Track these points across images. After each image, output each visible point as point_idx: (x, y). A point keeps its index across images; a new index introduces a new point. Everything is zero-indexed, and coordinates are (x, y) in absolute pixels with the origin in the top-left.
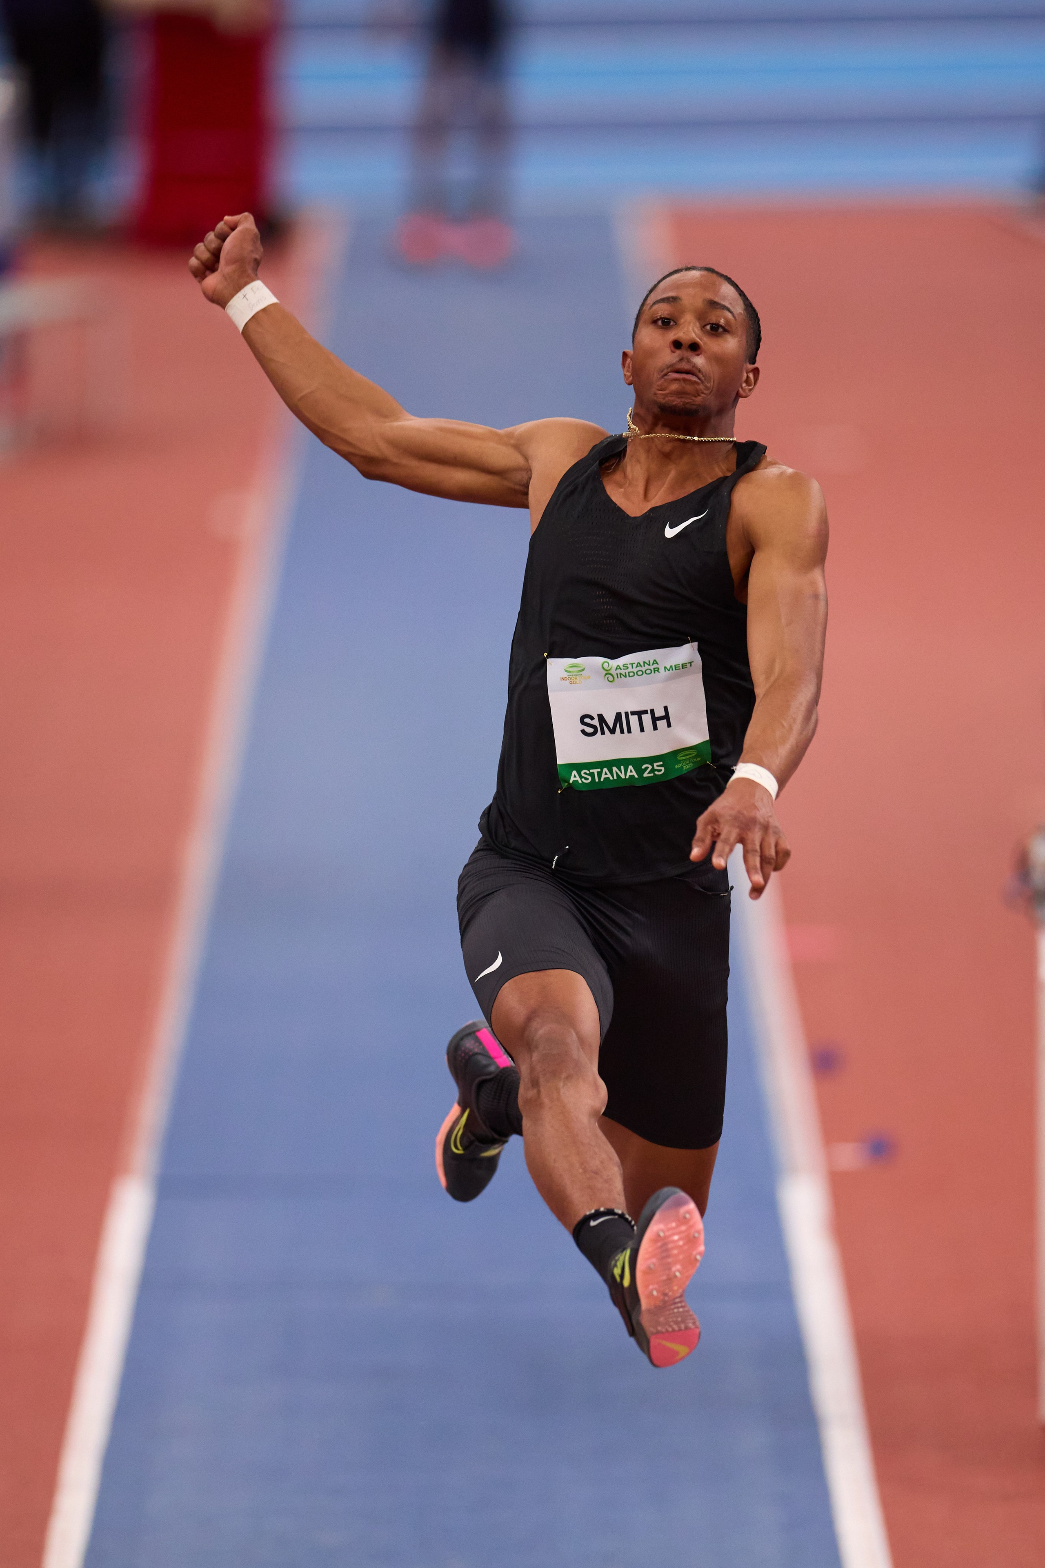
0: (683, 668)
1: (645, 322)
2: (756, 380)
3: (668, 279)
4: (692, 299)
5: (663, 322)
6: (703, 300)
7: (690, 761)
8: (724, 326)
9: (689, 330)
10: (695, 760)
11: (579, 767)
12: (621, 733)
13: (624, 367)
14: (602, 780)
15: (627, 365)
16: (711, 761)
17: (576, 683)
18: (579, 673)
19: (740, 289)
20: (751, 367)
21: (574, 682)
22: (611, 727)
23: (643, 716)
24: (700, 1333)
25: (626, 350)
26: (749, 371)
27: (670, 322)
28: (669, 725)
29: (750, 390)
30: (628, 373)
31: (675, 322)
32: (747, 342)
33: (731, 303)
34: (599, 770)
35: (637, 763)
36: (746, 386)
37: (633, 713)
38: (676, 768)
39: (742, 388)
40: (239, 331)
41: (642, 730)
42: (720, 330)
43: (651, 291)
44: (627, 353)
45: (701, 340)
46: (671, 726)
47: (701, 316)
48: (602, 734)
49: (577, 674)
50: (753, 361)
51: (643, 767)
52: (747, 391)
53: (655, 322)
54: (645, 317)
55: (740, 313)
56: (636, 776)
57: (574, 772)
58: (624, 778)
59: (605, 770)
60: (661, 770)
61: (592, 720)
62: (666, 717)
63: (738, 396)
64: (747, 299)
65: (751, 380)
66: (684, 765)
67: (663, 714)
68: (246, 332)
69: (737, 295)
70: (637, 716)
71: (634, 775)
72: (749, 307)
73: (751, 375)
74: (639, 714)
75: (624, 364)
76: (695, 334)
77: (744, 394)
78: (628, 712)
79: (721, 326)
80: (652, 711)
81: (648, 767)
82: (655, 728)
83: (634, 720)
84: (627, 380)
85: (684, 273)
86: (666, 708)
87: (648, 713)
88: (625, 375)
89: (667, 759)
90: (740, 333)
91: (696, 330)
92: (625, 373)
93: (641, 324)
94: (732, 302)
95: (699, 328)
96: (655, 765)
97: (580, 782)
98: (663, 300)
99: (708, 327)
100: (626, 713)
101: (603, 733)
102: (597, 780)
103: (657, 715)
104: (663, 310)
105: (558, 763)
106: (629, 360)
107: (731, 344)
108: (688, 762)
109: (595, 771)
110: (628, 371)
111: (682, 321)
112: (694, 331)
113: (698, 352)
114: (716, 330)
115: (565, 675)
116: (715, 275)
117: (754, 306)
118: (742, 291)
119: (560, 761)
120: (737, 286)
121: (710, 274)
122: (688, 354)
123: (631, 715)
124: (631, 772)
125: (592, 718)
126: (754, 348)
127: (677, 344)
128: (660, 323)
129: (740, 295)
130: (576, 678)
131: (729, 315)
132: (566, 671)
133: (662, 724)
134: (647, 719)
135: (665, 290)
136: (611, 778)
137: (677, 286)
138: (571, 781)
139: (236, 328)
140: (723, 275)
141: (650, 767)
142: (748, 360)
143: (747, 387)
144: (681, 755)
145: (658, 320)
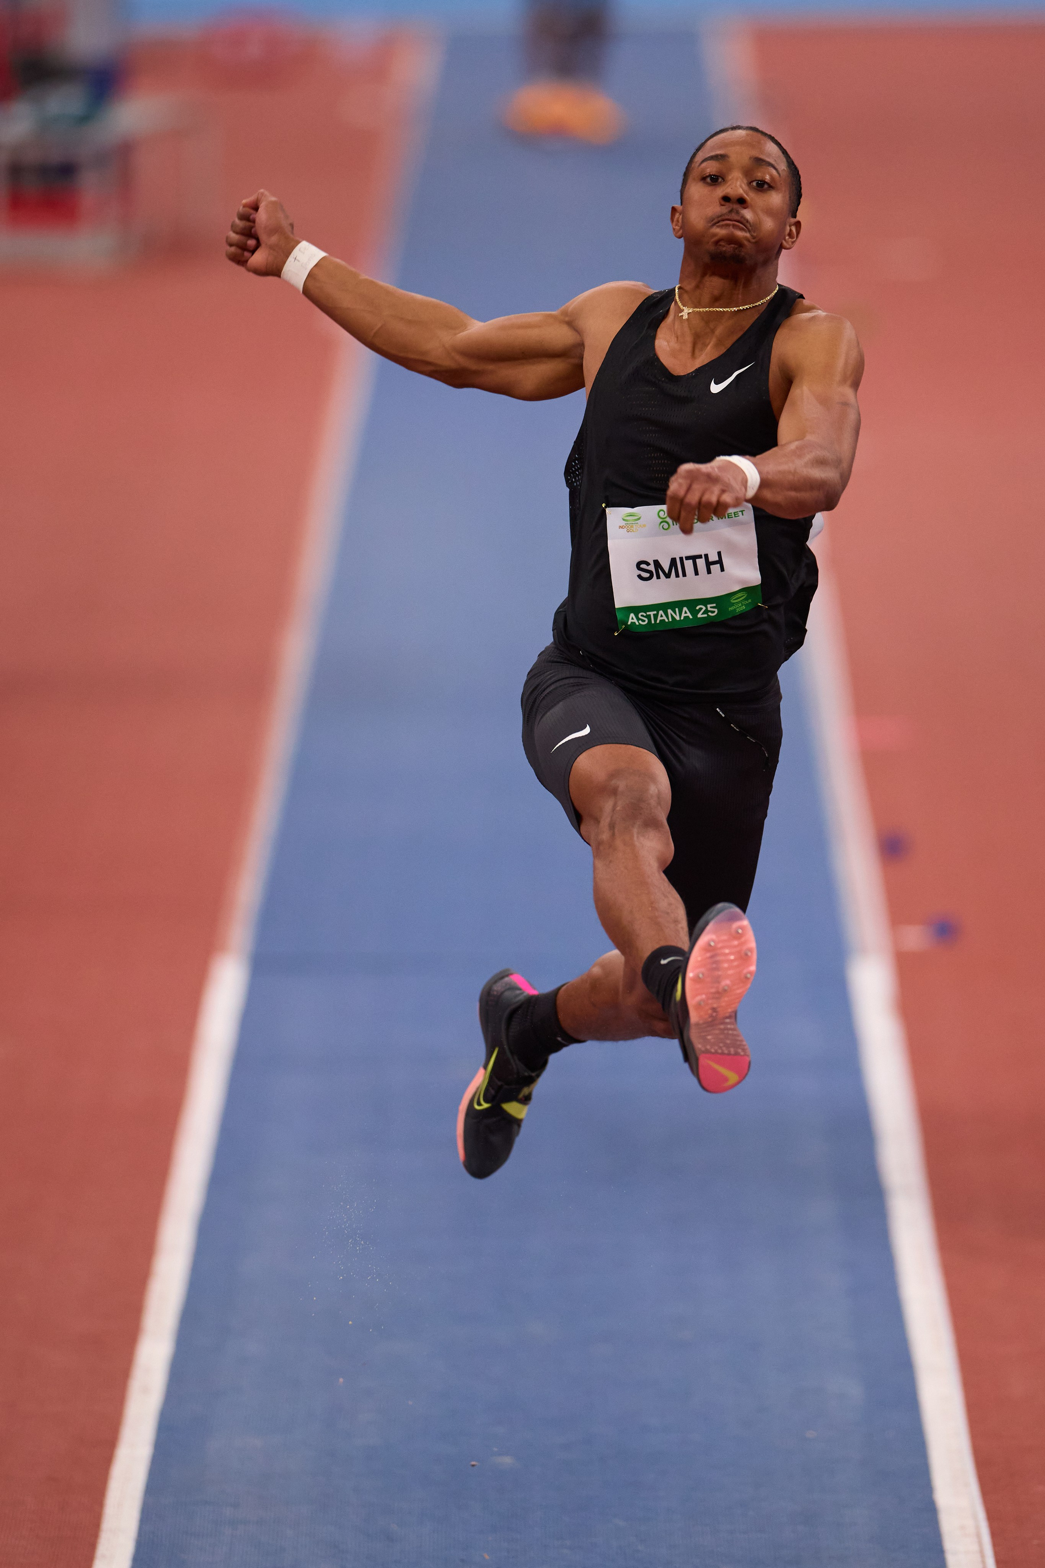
0: (735, 517)
1: (694, 179)
2: (798, 233)
3: (715, 138)
4: (739, 157)
5: (712, 179)
6: (750, 158)
7: (742, 604)
8: (770, 183)
9: (737, 186)
10: (747, 602)
11: (636, 610)
12: (676, 577)
13: (673, 222)
14: (658, 622)
15: (675, 220)
16: (761, 602)
17: (633, 531)
18: (635, 522)
19: (783, 148)
20: (793, 220)
21: (631, 531)
22: (667, 572)
23: (698, 560)
24: (750, 1063)
25: (675, 205)
26: (792, 224)
27: (718, 179)
28: (722, 569)
29: (793, 242)
30: (677, 227)
31: (723, 179)
32: (790, 197)
33: (775, 161)
34: (655, 612)
35: (692, 604)
36: (788, 239)
37: (688, 558)
38: (730, 610)
39: (785, 240)
40: (299, 292)
41: (697, 573)
42: (766, 186)
43: (698, 150)
44: (677, 208)
45: (747, 195)
46: (724, 571)
47: (748, 173)
48: (657, 579)
49: (633, 523)
50: (795, 216)
51: (697, 608)
52: (790, 243)
53: (703, 179)
54: (695, 173)
55: (784, 169)
56: (691, 617)
57: (632, 615)
58: (679, 619)
59: (661, 612)
60: (714, 612)
61: (648, 566)
62: (720, 562)
63: (781, 247)
64: (790, 157)
65: (793, 233)
66: (738, 608)
67: (717, 559)
68: (306, 292)
69: (780, 153)
70: (691, 560)
71: (688, 616)
72: (791, 164)
73: (794, 229)
74: (694, 558)
75: (672, 219)
76: (743, 190)
77: (788, 246)
78: (682, 557)
79: (767, 183)
80: (706, 556)
81: (702, 608)
82: (709, 572)
83: (689, 564)
84: (676, 233)
85: (730, 133)
86: (719, 554)
87: (702, 558)
88: (674, 229)
89: (721, 601)
90: (783, 189)
91: (743, 186)
92: (674, 227)
93: (690, 180)
94: (776, 159)
95: (746, 184)
96: (709, 606)
97: (637, 624)
98: (712, 158)
99: (754, 184)
100: (681, 559)
101: (658, 577)
102: (653, 622)
103: (711, 560)
104: (711, 168)
105: (616, 607)
106: (677, 215)
107: (777, 199)
108: (740, 605)
109: (652, 613)
110: (676, 225)
111: (730, 177)
112: (741, 187)
113: (744, 205)
114: (762, 186)
115: (623, 523)
116: (759, 135)
117: (796, 163)
118: (785, 150)
119: (618, 605)
120: (780, 145)
121: (755, 134)
122: (736, 206)
123: (686, 560)
124: (686, 613)
125: (648, 564)
126: (796, 203)
127: (726, 199)
128: (708, 180)
129: (783, 153)
130: (632, 527)
131: (774, 172)
132: (624, 520)
133: (715, 568)
134: (701, 563)
135: (713, 148)
136: (667, 620)
137: (725, 145)
138: (629, 623)
139: (296, 289)
140: (767, 134)
141: (704, 608)
142: (790, 214)
143: (790, 240)
144: (734, 598)
145: (707, 177)
